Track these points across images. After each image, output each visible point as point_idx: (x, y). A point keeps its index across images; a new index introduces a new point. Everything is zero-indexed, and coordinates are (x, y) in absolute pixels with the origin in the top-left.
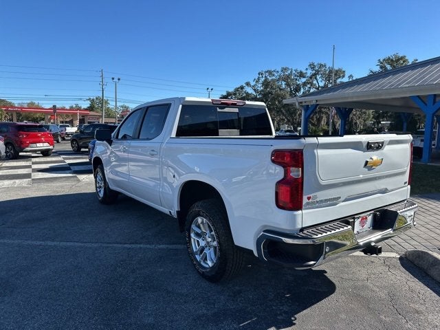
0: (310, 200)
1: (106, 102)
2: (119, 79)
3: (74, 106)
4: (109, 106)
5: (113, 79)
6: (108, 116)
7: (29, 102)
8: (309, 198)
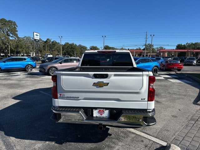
0: (61, 96)
1: (153, 46)
2: (154, 35)
3: (138, 48)
4: (153, 47)
5: (151, 35)
6: (153, 52)
7: (121, 48)
8: (61, 95)
